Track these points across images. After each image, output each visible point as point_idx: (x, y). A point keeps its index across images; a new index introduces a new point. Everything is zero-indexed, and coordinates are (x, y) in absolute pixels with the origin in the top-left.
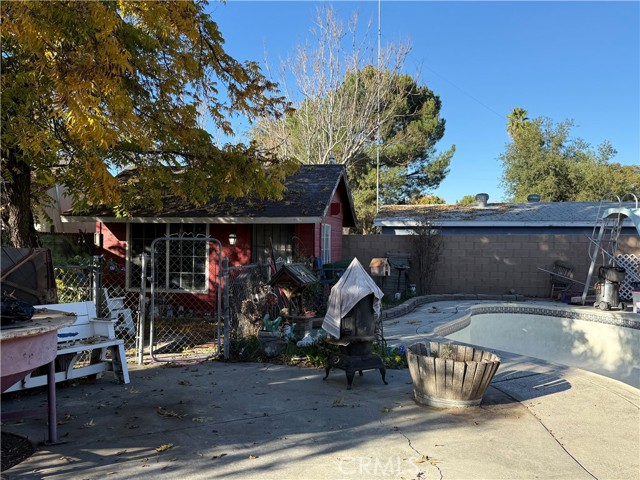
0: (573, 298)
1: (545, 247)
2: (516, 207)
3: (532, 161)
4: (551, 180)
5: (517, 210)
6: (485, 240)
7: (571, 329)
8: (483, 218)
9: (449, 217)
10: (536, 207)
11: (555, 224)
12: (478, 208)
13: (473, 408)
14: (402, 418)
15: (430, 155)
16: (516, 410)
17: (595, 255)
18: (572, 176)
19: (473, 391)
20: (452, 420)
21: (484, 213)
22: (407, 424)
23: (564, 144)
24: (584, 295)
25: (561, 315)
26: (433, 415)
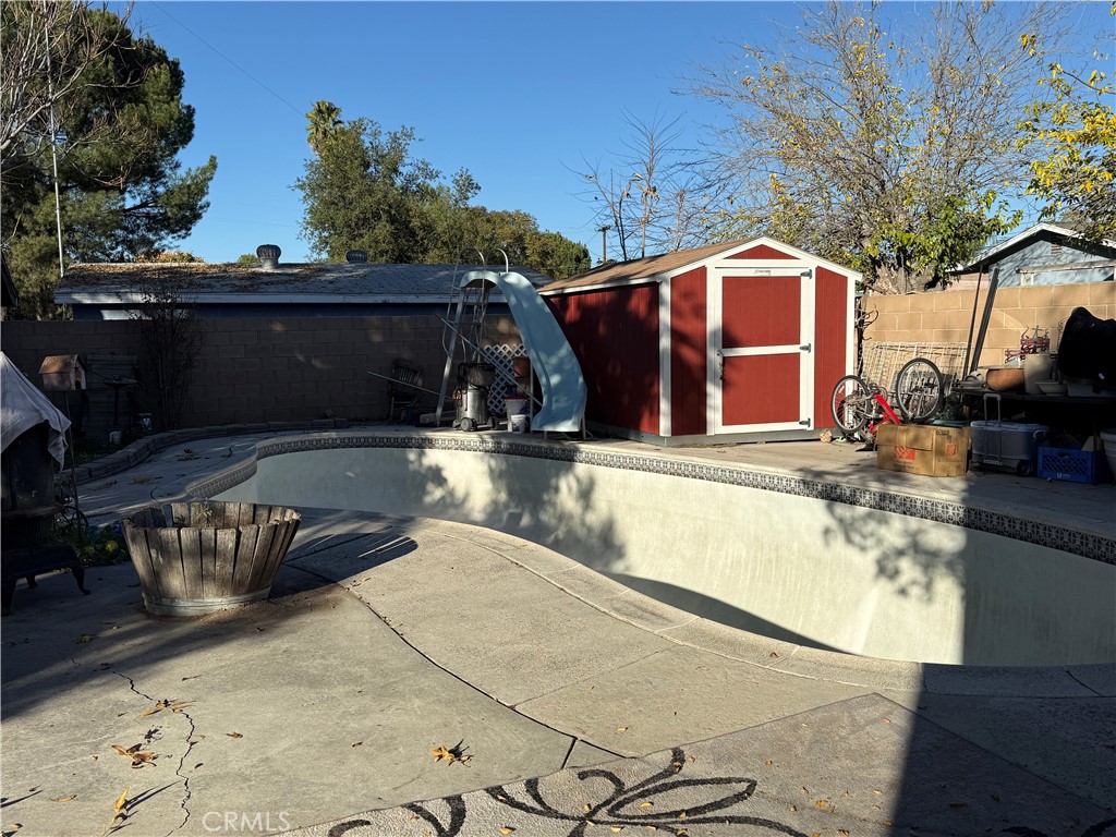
0: (422, 416)
1: (377, 338)
2: (328, 271)
3: (352, 194)
4: (383, 229)
5: (330, 276)
6: (278, 328)
7: (421, 464)
8: (272, 288)
9: (210, 286)
10: (361, 272)
11: (392, 299)
12: (263, 270)
13: (255, 606)
14: (120, 647)
15: (168, 172)
16: (328, 596)
17: (452, 346)
18: (415, 223)
19: (254, 575)
20: (218, 632)
21: (274, 279)
22: (128, 654)
23: (401, 169)
24: (439, 411)
25: (405, 444)
26: (180, 630)
